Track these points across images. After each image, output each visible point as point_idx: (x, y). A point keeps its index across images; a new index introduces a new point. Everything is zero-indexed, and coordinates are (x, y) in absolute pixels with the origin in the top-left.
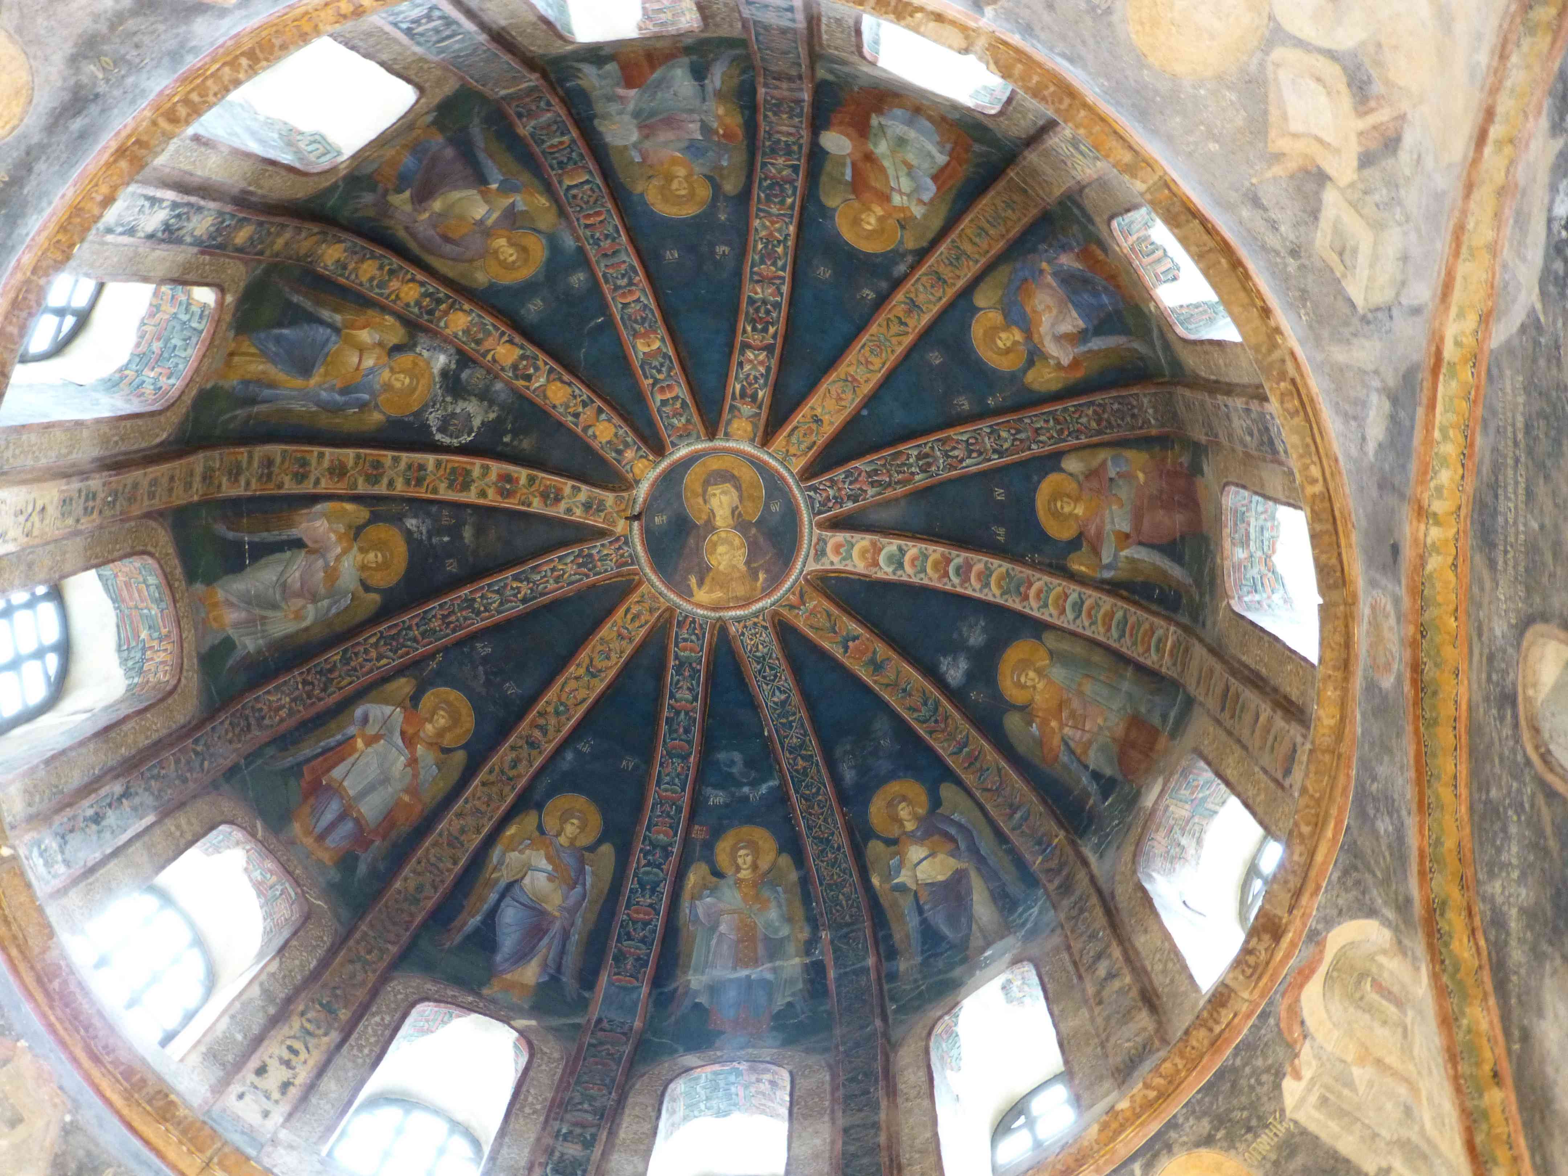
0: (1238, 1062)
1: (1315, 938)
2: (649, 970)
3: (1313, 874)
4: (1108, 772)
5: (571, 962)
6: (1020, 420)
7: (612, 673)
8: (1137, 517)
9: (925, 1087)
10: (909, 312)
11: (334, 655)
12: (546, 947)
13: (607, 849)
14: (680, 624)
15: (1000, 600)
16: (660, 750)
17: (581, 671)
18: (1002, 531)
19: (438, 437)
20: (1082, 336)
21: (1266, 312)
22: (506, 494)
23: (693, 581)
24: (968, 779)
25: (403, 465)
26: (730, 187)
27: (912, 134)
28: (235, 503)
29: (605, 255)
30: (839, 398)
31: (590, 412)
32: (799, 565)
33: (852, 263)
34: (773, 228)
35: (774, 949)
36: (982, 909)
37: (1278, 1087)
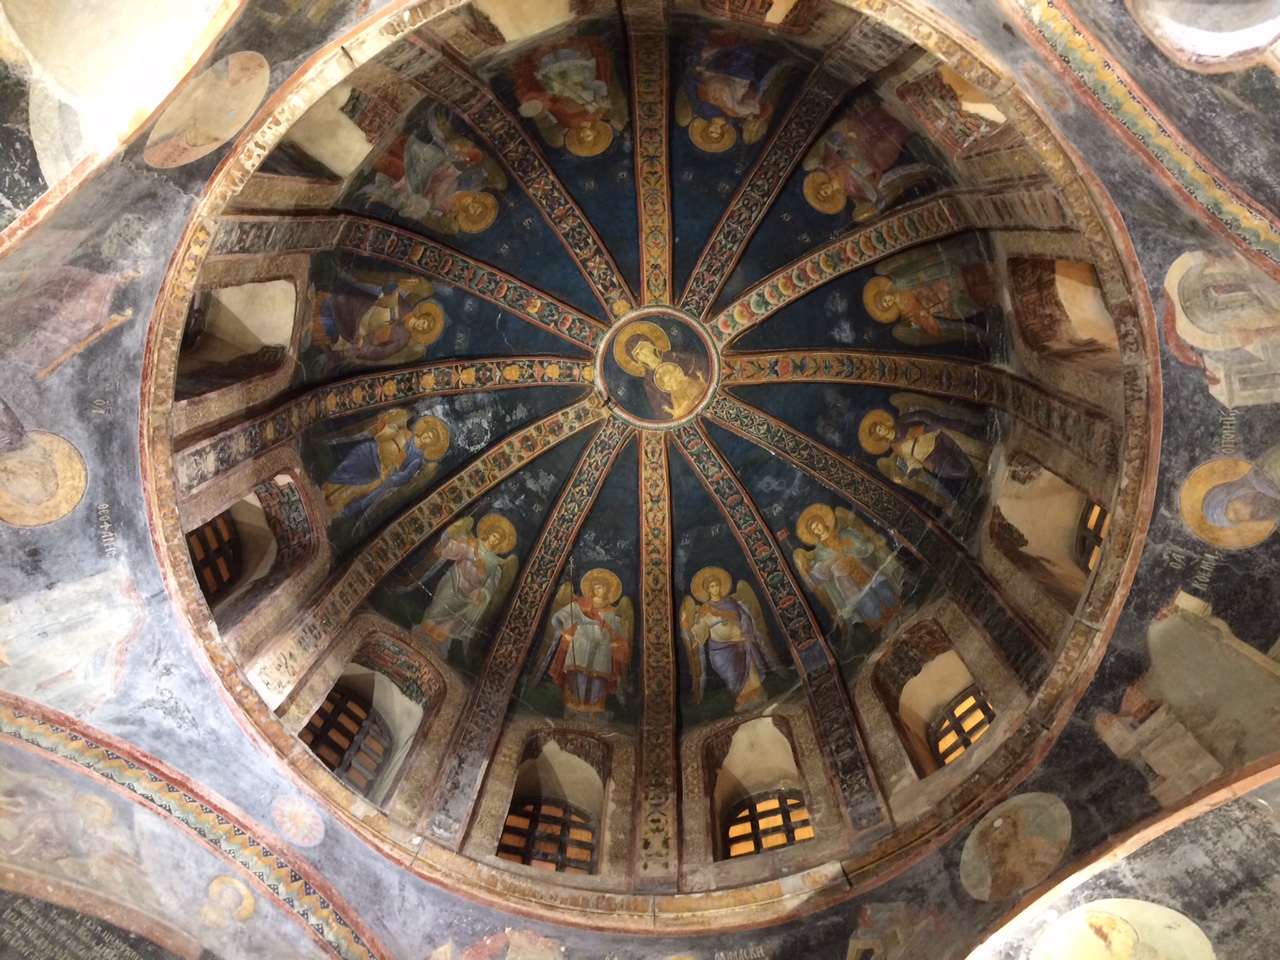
0: (1172, 402)
1: (1158, 294)
2: (815, 628)
3: (1125, 259)
4: (974, 312)
5: (770, 658)
6: (761, 166)
7: (666, 492)
8: (869, 158)
10: (652, 165)
11: (517, 603)
12: (751, 661)
13: (741, 584)
14: (679, 437)
15: (835, 274)
16: (725, 510)
17: (649, 504)
18: (805, 236)
19: (472, 449)
20: (753, 88)
22: (532, 448)
23: (666, 408)
24: (902, 383)
25: (467, 479)
26: (500, 185)
28: (398, 569)
29: (471, 280)
30: (657, 245)
31: (537, 368)
32: (713, 351)
33: (599, 166)
34: (541, 185)
35: (873, 562)
36: (967, 446)
37: (1209, 397)
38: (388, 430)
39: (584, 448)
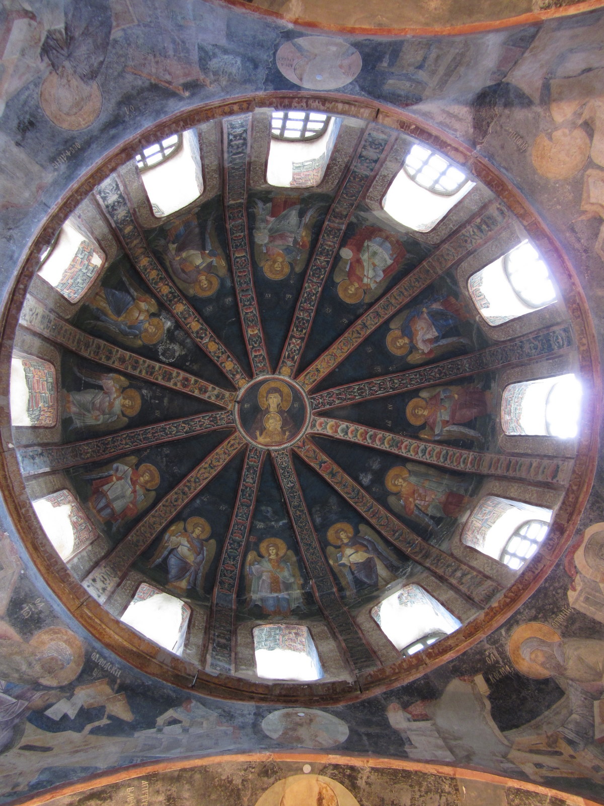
0: (547, 585)
1: (580, 532)
2: (235, 589)
3: (578, 506)
4: (438, 515)
6: (404, 375)
7: (220, 468)
8: (453, 412)
9: (376, 627)
10: (362, 328)
11: (109, 438)
12: (189, 576)
13: (212, 541)
14: (251, 451)
15: (388, 449)
16: (238, 503)
17: (207, 465)
18: (390, 422)
19: (161, 357)
20: (436, 339)
22: (185, 386)
23: (258, 433)
24: (373, 521)
25: (146, 365)
26: (298, 269)
27: (380, 250)
28: (84, 359)
29: (243, 291)
30: (328, 362)
31: (224, 356)
32: (304, 430)
33: (341, 307)
34: (313, 287)
35: (288, 587)
36: (382, 570)
37: (565, 594)
38: (143, 305)
39: (207, 411)
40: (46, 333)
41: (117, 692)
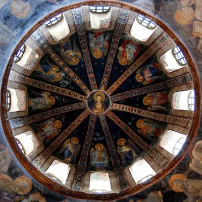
0: (183, 161)
1: (194, 144)
2: (86, 161)
3: (193, 135)
4: (153, 136)
6: (142, 89)
7: (82, 121)
8: (158, 101)
9: (130, 174)
10: (127, 73)
11: (45, 113)
13: (79, 145)
14: (92, 115)
15: (137, 114)
16: (88, 132)
17: (77, 120)
18: (138, 105)
19: (61, 85)
20: (152, 77)
21: (190, 57)
22: (69, 95)
23: (94, 109)
24: (132, 138)
25: (56, 88)
26: (105, 55)
27: (132, 48)
28: (35, 88)
29: (87, 62)
30: (116, 85)
31: (82, 84)
32: (109, 108)
33: (120, 67)
34: (110, 61)
35: (104, 160)
36: (134, 154)
37: (189, 165)
38: (54, 69)
39: (77, 103)
40: (20, 81)
41: (43, 196)
